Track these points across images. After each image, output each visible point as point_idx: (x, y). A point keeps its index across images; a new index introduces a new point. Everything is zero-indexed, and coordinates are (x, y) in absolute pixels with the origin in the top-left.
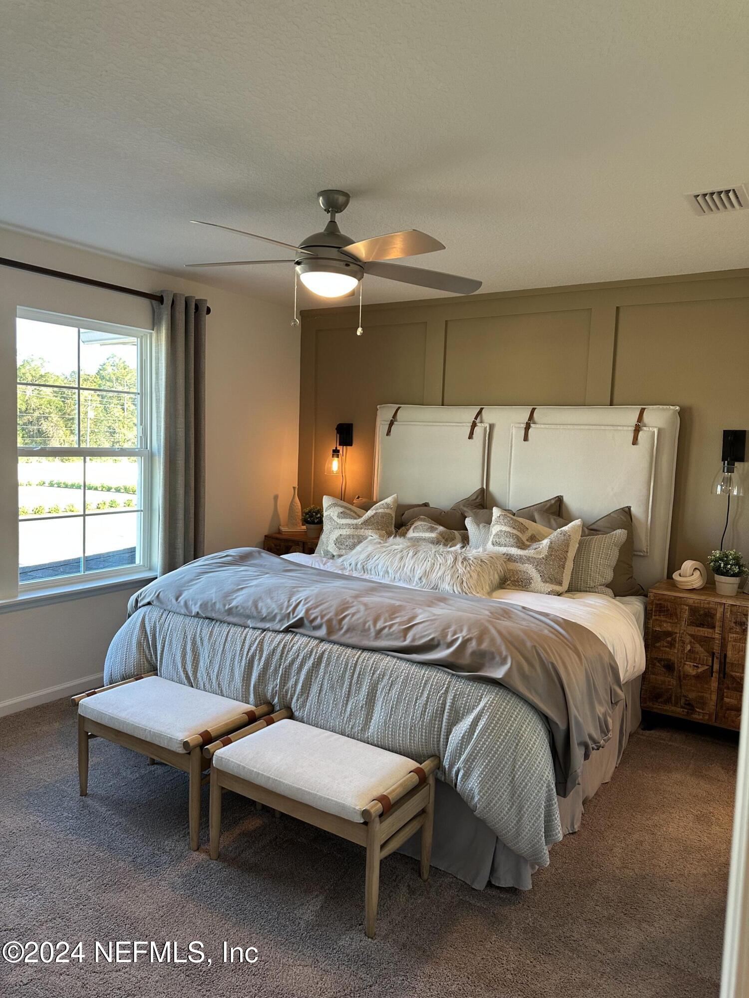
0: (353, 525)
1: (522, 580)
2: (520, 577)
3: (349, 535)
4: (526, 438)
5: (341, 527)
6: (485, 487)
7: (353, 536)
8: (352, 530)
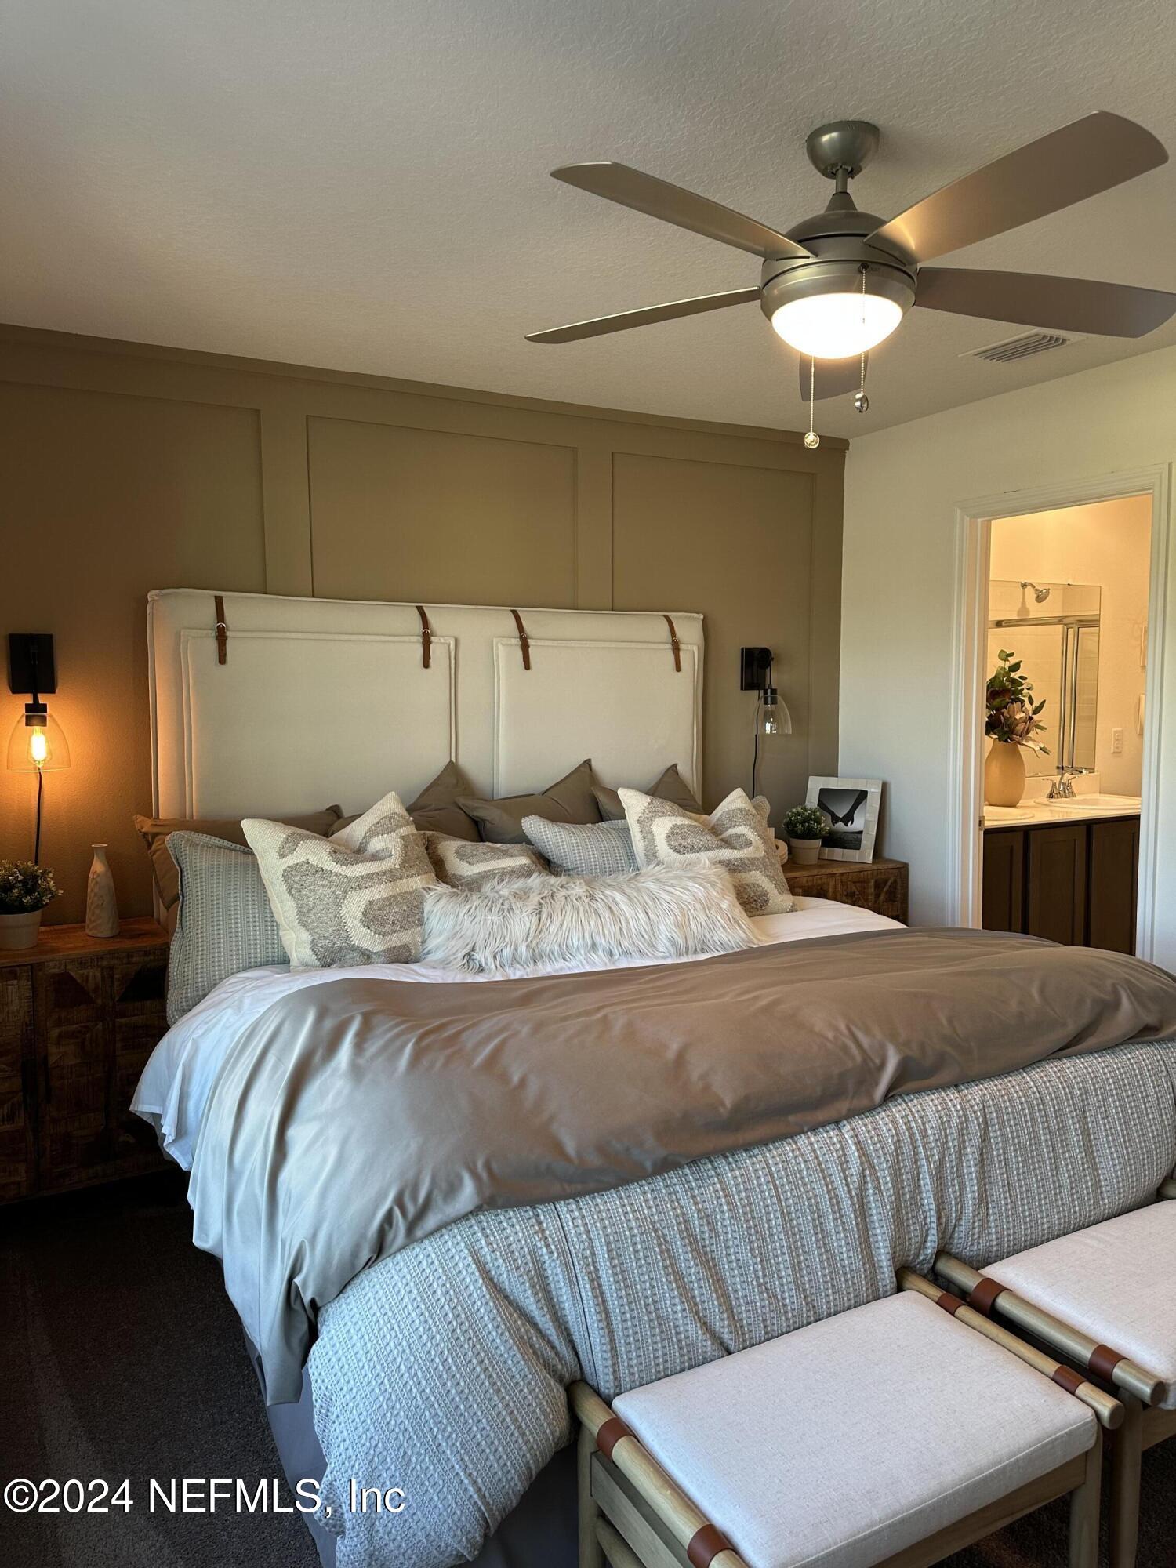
0: (384, 873)
1: (755, 898)
2: (752, 894)
3: (388, 899)
4: (527, 667)
5: (362, 883)
6: (454, 760)
7: (395, 897)
8: (389, 884)
